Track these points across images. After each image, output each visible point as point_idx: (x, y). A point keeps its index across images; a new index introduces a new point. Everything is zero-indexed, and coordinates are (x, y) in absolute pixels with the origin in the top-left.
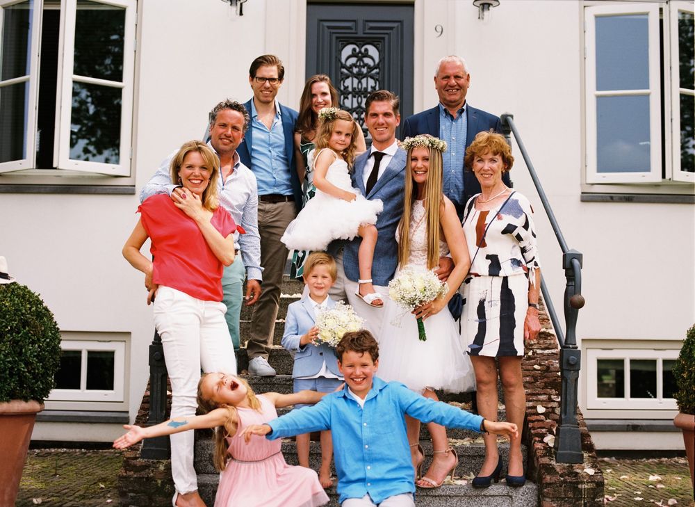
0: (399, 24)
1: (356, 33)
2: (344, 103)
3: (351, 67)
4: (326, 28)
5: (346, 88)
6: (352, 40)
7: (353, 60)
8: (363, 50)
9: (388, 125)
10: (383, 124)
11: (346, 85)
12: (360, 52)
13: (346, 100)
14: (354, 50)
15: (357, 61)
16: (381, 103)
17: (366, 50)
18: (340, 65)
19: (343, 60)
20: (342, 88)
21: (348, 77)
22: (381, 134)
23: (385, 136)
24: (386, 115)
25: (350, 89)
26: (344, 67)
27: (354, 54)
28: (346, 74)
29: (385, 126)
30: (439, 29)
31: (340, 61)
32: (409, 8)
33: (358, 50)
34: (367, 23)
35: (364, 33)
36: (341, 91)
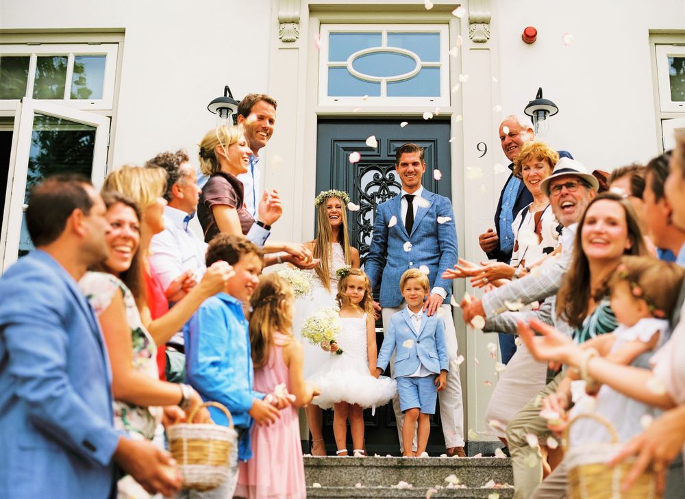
0: (432, 144)
1: (379, 156)
2: (364, 241)
3: (373, 196)
4: (341, 149)
5: (367, 222)
6: (374, 165)
7: (376, 189)
8: (387, 177)
9: (416, 173)
10: (413, 172)
11: (366, 218)
12: (384, 179)
13: (367, 238)
14: (376, 176)
15: (380, 190)
16: (410, 154)
17: (392, 176)
18: (359, 195)
19: (363, 189)
20: (362, 223)
21: (369, 209)
22: (410, 180)
23: (414, 182)
24: (415, 164)
25: (372, 224)
26: (364, 198)
27: (376, 182)
28: (366, 205)
29: (414, 173)
30: (482, 147)
31: (359, 189)
32: (445, 126)
33: (381, 176)
34: (392, 144)
35: (389, 156)
36: (360, 226)
